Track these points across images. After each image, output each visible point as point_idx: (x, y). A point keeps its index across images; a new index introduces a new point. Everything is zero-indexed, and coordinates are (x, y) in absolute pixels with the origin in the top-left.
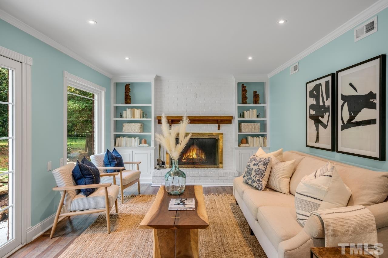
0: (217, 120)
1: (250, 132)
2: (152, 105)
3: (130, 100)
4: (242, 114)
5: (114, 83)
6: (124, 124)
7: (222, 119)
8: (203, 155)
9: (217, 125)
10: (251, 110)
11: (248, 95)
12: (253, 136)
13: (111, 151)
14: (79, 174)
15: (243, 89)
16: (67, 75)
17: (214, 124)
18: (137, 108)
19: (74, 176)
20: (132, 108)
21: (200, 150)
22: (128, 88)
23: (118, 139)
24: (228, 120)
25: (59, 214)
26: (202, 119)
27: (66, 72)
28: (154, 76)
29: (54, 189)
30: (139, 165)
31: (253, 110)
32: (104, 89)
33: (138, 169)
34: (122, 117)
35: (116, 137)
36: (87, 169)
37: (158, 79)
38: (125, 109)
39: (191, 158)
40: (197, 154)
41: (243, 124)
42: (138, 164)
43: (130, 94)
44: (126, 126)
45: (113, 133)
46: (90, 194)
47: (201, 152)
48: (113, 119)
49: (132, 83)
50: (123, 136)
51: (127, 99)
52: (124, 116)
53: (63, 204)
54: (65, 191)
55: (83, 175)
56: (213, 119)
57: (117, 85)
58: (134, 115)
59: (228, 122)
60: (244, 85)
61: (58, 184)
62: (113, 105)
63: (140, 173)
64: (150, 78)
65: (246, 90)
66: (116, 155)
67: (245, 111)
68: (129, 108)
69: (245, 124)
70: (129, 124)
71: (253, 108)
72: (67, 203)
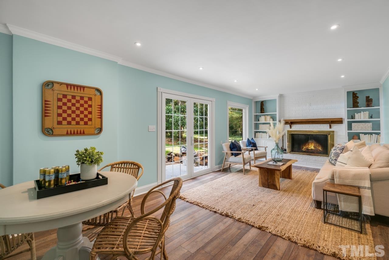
0: (328, 121)
1: (360, 130)
2: (277, 113)
3: (264, 111)
4: (353, 116)
5: (254, 102)
6: (260, 125)
7: (332, 120)
8: (320, 148)
9: (329, 125)
10: (362, 112)
11: (359, 100)
12: (365, 134)
13: (250, 139)
14: (232, 147)
15: (354, 96)
16: (229, 103)
17: (326, 124)
18: (268, 115)
19: (230, 147)
20: (264, 115)
21: (317, 143)
22: (262, 104)
23: (256, 134)
24: (339, 121)
25: (225, 162)
26: (314, 120)
27: (228, 101)
28: (278, 95)
29: (223, 152)
30: (267, 148)
31: (365, 112)
32: (248, 106)
33: (266, 151)
34: (259, 121)
35: (256, 132)
36: (235, 145)
37: (281, 96)
38: (260, 116)
39: (310, 148)
40: (314, 147)
41: (353, 124)
42: (265, 148)
43: (264, 107)
44: (261, 126)
45: (254, 130)
46: (237, 156)
47: (317, 145)
48: (254, 122)
49: (265, 101)
50: (260, 132)
51: (262, 110)
52: (260, 120)
53: (226, 159)
54: (227, 153)
55: (234, 147)
56: (324, 120)
57: (256, 102)
58: (266, 120)
59: (339, 122)
60: (355, 93)
61: (224, 150)
62: (254, 114)
63: (267, 153)
64: (275, 96)
65: (357, 96)
66: (253, 142)
67: (356, 114)
68: (263, 115)
69: (355, 124)
70: (263, 125)
71: (364, 111)
72: (228, 158)
